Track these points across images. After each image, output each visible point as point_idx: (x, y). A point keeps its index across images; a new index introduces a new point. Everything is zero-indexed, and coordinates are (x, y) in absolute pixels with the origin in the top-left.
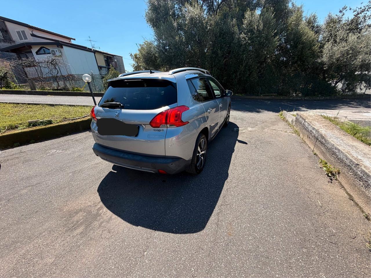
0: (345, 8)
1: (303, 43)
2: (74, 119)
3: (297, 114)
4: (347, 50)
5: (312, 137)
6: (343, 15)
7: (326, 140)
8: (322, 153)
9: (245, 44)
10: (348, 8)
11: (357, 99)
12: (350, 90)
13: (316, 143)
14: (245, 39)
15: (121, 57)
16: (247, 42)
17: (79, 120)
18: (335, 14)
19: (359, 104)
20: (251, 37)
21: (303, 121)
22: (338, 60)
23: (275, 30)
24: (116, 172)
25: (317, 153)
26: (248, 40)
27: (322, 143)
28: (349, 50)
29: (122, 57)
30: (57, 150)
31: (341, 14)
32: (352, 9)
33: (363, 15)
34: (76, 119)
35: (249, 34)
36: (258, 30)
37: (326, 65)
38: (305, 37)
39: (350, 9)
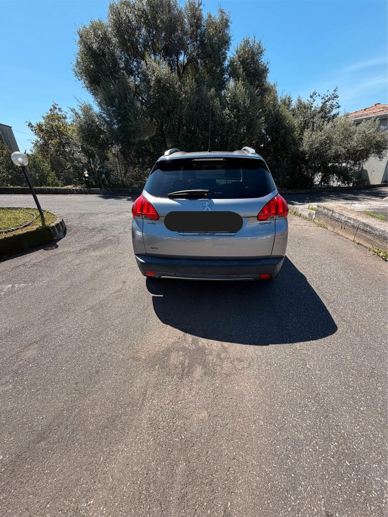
0: (315, 94)
1: (285, 128)
2: (9, 231)
3: (318, 206)
4: (325, 139)
5: (349, 227)
6: (314, 101)
7: (372, 228)
8: (369, 241)
9: (230, 123)
10: (317, 94)
11: (333, 191)
12: (325, 182)
13: (357, 232)
14: (230, 117)
15: (9, 127)
16: (233, 121)
17: (20, 232)
18: (306, 100)
19: (338, 197)
20: (237, 114)
21: (331, 213)
22: (317, 149)
23: (260, 109)
24: (162, 296)
25: (361, 242)
26: (234, 118)
27: (366, 232)
28: (326, 140)
29: (11, 127)
30: (14, 283)
31: (312, 100)
32: (321, 95)
33: (330, 103)
34: (13, 230)
35: (235, 110)
36: (245, 107)
37: (307, 154)
38: (287, 122)
39: (319, 95)
